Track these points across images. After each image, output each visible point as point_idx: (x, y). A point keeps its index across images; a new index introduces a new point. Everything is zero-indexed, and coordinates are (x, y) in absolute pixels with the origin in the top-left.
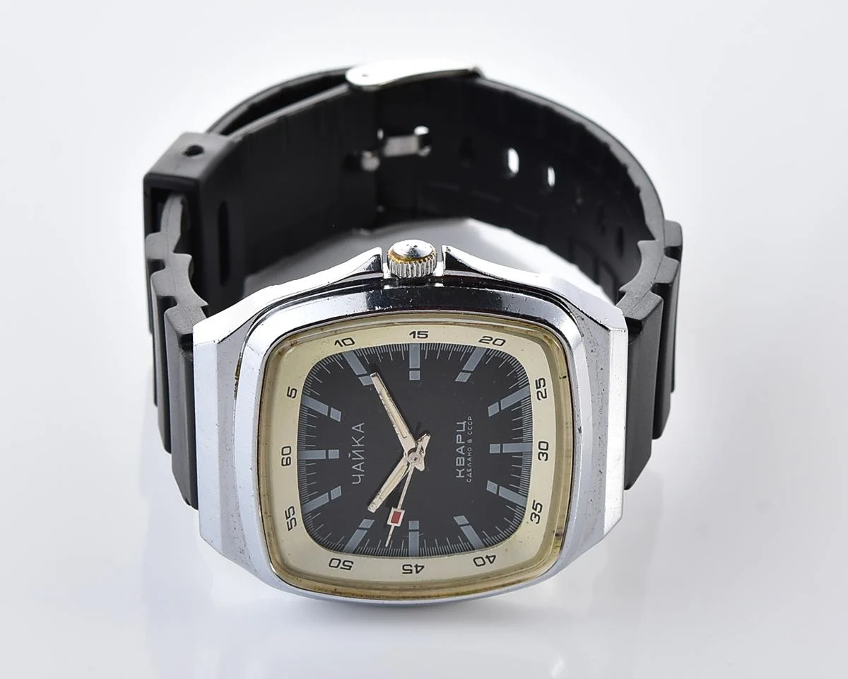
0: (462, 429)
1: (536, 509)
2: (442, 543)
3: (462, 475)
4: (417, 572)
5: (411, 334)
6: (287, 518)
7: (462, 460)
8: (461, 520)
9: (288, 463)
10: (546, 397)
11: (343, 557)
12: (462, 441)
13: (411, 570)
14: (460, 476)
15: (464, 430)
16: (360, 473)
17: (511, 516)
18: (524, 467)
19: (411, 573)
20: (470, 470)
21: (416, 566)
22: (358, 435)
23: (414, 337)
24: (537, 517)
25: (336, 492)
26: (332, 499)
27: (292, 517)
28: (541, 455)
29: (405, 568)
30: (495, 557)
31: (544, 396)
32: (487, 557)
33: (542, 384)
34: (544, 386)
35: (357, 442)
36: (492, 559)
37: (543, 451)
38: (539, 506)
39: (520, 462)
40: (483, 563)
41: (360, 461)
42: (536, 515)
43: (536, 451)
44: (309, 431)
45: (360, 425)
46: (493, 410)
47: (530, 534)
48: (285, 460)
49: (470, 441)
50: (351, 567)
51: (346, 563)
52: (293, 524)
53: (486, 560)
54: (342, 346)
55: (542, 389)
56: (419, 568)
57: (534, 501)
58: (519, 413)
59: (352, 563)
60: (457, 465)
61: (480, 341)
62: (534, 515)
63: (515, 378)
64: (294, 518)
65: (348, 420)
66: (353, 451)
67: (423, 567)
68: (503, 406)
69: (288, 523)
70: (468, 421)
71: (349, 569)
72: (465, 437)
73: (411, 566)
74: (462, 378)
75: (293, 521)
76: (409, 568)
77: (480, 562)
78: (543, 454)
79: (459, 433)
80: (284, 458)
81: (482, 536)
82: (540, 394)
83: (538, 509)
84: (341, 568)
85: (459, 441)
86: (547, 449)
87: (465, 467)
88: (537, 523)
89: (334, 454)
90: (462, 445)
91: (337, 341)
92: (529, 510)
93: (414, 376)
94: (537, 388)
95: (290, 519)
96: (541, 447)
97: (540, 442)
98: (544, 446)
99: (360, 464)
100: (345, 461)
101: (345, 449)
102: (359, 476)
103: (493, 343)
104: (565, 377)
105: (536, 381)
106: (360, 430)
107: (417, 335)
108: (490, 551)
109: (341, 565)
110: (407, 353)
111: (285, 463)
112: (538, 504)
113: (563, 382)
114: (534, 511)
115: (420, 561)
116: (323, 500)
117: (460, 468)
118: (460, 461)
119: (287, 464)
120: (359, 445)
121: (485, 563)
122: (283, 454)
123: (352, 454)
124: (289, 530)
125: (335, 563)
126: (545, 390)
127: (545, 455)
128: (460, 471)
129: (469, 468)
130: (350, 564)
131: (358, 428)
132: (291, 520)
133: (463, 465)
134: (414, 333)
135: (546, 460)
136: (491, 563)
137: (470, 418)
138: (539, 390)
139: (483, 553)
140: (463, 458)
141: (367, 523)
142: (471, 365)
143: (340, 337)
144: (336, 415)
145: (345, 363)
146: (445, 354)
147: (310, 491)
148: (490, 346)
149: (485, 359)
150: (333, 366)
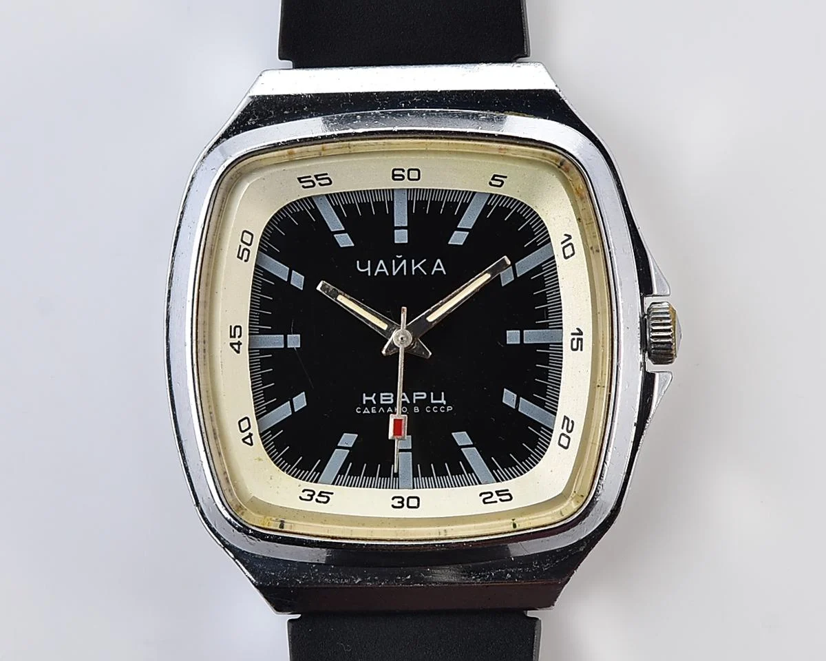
0: (434, 399)
1: (320, 495)
2: (266, 378)
3: (367, 401)
4: (232, 345)
5: (578, 329)
6: (316, 176)
7: (390, 400)
8: (300, 401)
9: (396, 177)
10: (485, 503)
11: (254, 249)
12: (416, 400)
13: (234, 337)
14: (365, 398)
15: (433, 401)
16: (373, 270)
17: (305, 466)
18: (377, 479)
19: (231, 337)
20: (373, 411)
21: (239, 344)
22: (428, 266)
23: (573, 334)
24: (309, 498)
25: (345, 241)
26: (335, 236)
27: (317, 182)
28: (400, 500)
29: (238, 329)
30: (251, 444)
31: (486, 501)
32: (250, 435)
33: (503, 498)
34: (501, 500)
35: (418, 266)
36: (249, 439)
37: (405, 502)
38: (325, 499)
39: (384, 474)
40: (243, 429)
41: (390, 270)
42: (312, 496)
43: (405, 493)
44: (436, 205)
45: (443, 269)
46: (462, 438)
48: (401, 172)
49: (416, 410)
50: (241, 258)
51: (246, 252)
52: (305, 184)
53: (246, 434)
54: (562, 243)
55: (495, 497)
56: (236, 347)
57: (332, 493)
58: (456, 471)
59: (246, 261)
60: (382, 394)
61: (566, 418)
62: (311, 493)
63: (507, 464)
64: (314, 185)
65: (450, 254)
66: (404, 262)
67: (238, 352)
68: (465, 451)
69: (310, 177)
70: (446, 406)
71: (238, 257)
73: (239, 337)
74: (509, 398)
75: (311, 184)
76: (238, 334)
77: (245, 425)
78: (402, 502)
79: (429, 396)
80: (403, 171)
81: (275, 428)
82: (489, 495)
83: (320, 499)
84: (240, 246)
85: (417, 396)
86: (409, 507)
87: (378, 405)
88: (300, 498)
89: (401, 237)
90: (411, 399)
91: (570, 237)
92: (318, 488)
93: (513, 337)
94: (497, 492)
95: (315, 180)
96: (411, 500)
97: (418, 499)
98: (413, 502)
99: (385, 270)
100: (390, 251)
101: (408, 251)
102: (369, 269)
103: (563, 434)
104: (515, 526)
105: (507, 490)
106: (435, 269)
107: (576, 337)
108: (257, 438)
109: (244, 246)
110: (545, 326)
111: (396, 172)
112: (329, 498)
113: (507, 524)
114: (317, 493)
115: (245, 348)
116: (334, 223)
117: (377, 398)
119: (394, 175)
120: (414, 268)
121: (243, 432)
122: (409, 170)
123: (401, 260)
124: (299, 179)
125: (247, 238)
126: (496, 502)
127: (400, 505)
128: (372, 398)
129: (377, 410)
130: (245, 257)
131: (439, 266)
132: (312, 181)
133: (382, 402)
134: (581, 333)
135: (393, 506)
136: (243, 440)
137: (450, 408)
138: (495, 494)
139: (255, 430)
140: (392, 402)
141: (298, 280)
142: (527, 408)
143: (577, 240)
144: (458, 238)
145: (534, 247)
146: (544, 374)
147: (350, 208)
148: (558, 430)
149: (538, 426)
150: (529, 233)
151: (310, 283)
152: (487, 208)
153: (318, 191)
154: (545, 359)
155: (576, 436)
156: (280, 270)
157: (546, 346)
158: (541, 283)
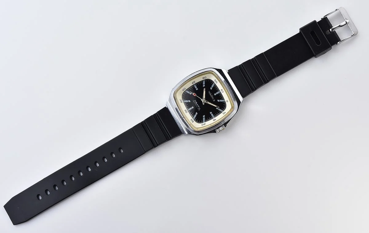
2: (191, 88)
8: (191, 94)
9: (221, 90)
11: (205, 79)
16: (210, 93)
17: (184, 98)
18: (187, 107)
22: (214, 99)
23: (215, 119)
24: (180, 100)
25: (211, 88)
29: (195, 82)
31: (191, 120)
36: (183, 90)
39: (188, 107)
43: (187, 111)
44: (221, 96)
46: (197, 113)
47: (179, 97)
54: (224, 112)
56: (193, 83)
57: (182, 103)
58: (193, 115)
59: (203, 79)
61: (205, 124)
63: (197, 120)
65: (216, 101)
68: (195, 115)
72: (198, 107)
74: (204, 116)
81: (186, 92)
84: (204, 77)
87: (195, 102)
89: (215, 94)
92: (182, 101)
93: (211, 113)
94: (193, 121)
99: (210, 95)
100: (213, 94)
101: (214, 96)
108: (184, 91)
110: (214, 116)
113: (190, 124)
115: (193, 84)
116: (212, 86)
118: (196, 103)
120: (212, 98)
122: (223, 91)
123: (212, 96)
124: (215, 80)
131: (214, 100)
135: (185, 110)
137: (199, 110)
139: (185, 90)
141: (204, 86)
142: (204, 119)
143: (225, 114)
144: (218, 101)
145: (222, 110)
146: (209, 119)
147: (215, 87)
148: (203, 123)
149: (203, 121)
150: (223, 108)
151: (204, 87)
152: (224, 102)
153: (215, 82)
154: (211, 118)
155: (204, 126)
156: (204, 83)
157: (212, 117)
158: (219, 113)
